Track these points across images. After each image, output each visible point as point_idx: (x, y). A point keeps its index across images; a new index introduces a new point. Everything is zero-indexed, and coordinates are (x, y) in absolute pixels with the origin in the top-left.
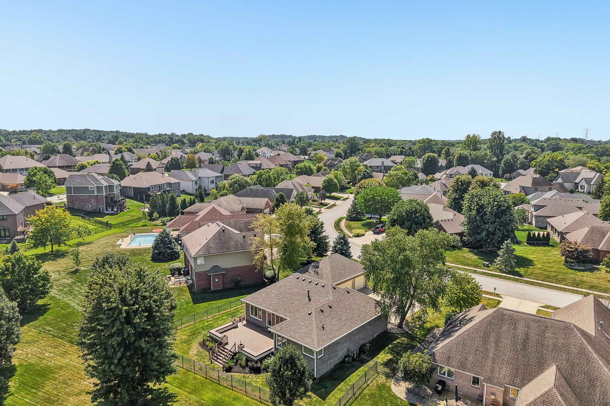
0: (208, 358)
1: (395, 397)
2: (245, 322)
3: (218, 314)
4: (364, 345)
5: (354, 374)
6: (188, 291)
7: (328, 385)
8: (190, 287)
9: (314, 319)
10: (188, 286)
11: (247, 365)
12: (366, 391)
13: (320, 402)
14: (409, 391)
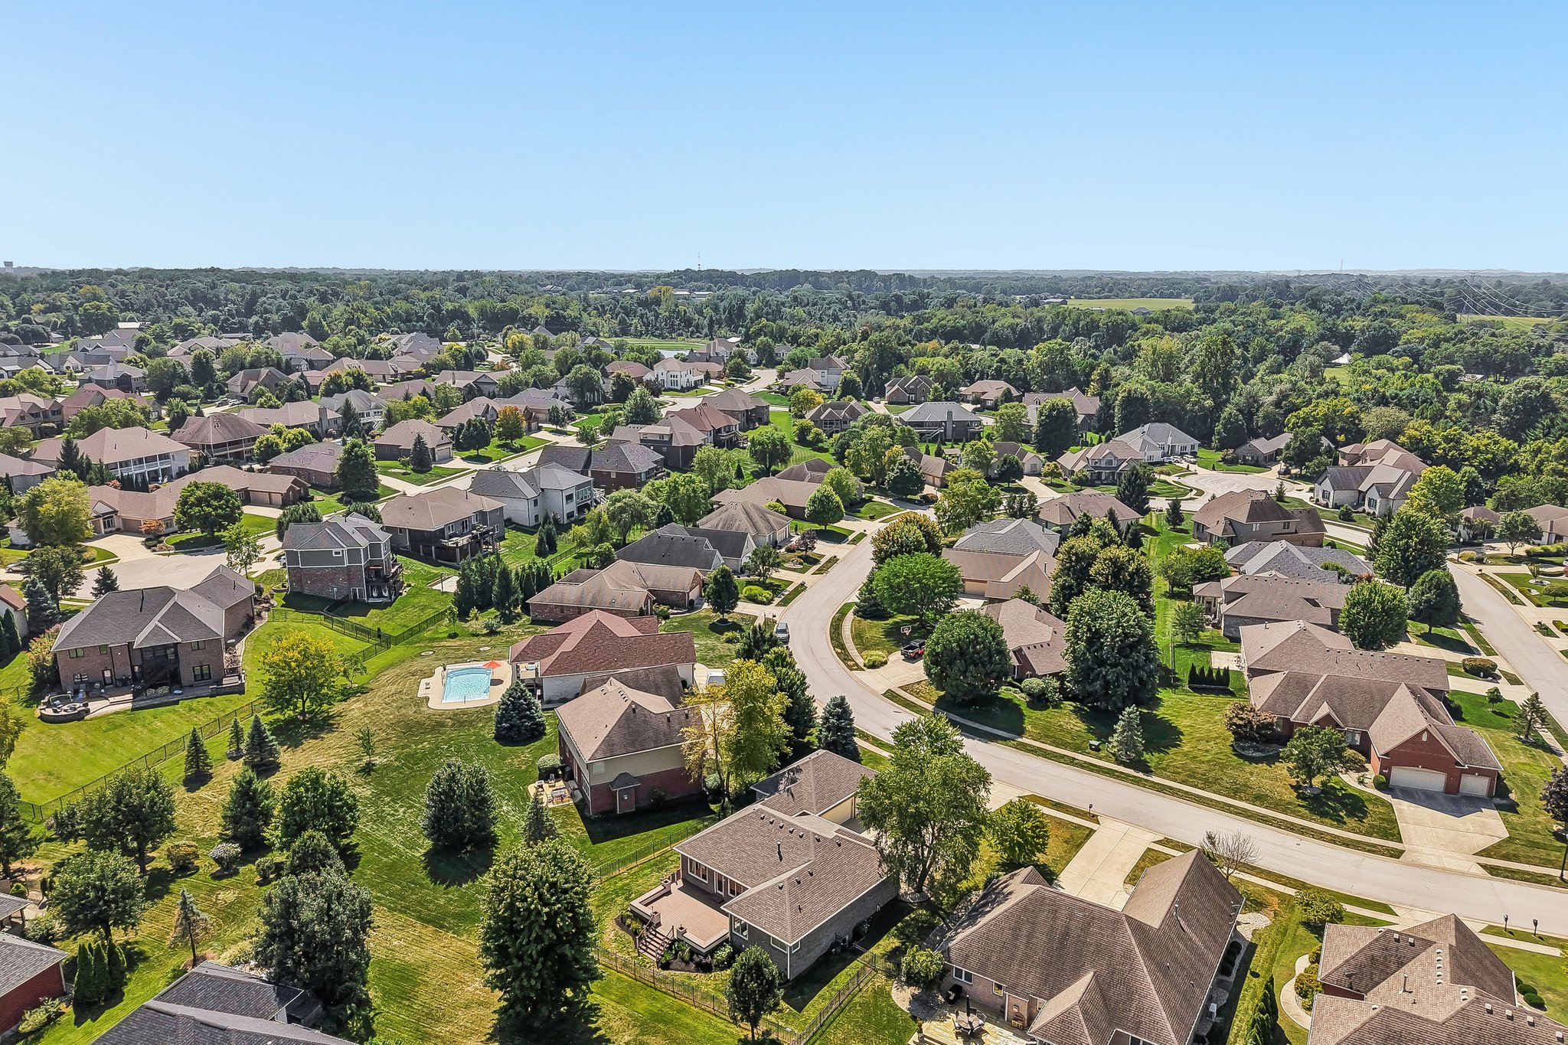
0: (632, 945)
1: (896, 1008)
2: (680, 883)
3: (634, 864)
4: (861, 924)
5: (843, 972)
6: (578, 816)
7: (806, 990)
8: (581, 806)
9: (787, 896)
10: (577, 805)
11: (691, 959)
12: (856, 999)
13: (794, 1015)
14: (915, 999)
